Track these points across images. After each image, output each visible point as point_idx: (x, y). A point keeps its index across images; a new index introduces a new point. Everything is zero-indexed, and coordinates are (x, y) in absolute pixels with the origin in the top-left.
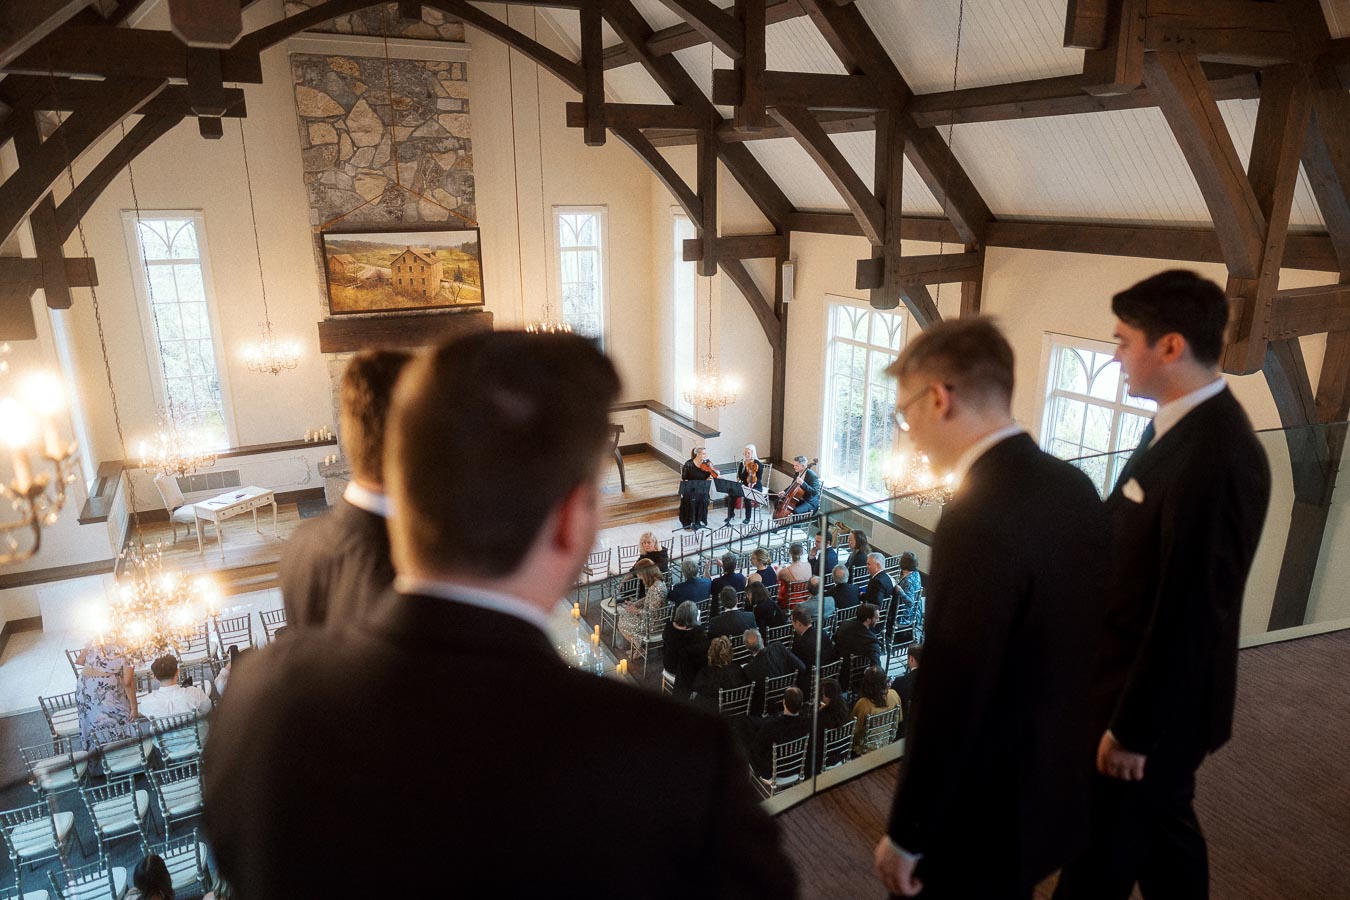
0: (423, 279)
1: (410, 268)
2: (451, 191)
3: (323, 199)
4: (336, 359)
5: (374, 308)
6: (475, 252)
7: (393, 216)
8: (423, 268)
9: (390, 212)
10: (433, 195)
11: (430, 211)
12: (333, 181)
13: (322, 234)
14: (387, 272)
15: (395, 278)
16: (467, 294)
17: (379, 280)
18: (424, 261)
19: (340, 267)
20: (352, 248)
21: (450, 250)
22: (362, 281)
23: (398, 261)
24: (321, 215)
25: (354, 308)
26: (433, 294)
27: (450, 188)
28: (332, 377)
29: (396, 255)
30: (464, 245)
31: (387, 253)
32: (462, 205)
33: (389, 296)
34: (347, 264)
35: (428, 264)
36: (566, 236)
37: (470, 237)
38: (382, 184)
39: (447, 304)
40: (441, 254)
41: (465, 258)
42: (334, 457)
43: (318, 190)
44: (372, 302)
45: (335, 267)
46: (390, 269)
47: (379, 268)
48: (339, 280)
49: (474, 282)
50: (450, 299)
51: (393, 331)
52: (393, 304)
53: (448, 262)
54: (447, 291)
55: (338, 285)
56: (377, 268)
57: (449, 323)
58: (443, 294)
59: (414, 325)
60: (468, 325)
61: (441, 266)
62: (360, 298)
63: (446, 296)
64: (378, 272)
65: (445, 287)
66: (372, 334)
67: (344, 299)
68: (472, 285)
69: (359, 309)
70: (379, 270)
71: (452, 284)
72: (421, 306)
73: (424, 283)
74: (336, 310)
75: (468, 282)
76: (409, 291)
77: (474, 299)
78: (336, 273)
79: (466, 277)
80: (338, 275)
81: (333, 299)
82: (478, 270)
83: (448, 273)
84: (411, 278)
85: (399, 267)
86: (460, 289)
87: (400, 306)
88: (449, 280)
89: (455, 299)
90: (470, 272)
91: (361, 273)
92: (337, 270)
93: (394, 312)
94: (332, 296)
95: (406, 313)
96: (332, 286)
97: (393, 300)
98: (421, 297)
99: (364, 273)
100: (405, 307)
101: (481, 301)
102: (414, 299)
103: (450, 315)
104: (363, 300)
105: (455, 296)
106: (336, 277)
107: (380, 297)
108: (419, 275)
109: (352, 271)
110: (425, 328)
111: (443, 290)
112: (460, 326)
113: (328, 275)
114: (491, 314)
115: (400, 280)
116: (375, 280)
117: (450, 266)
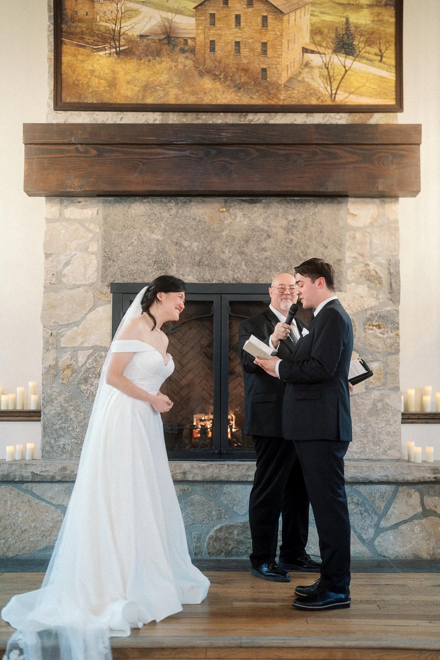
0: (264, 45)
1: (238, 17)
4: (61, 218)
5: (149, 101)
8: (265, 18)
14: (186, 24)
15: (201, 38)
17: (168, 40)
18: (269, 6)
19: (87, 9)
22: (130, 41)
23: (211, 2)
25: (107, 98)
26: (283, 80)
28: (47, 256)
33: (185, 77)
34: (102, 1)
35: (278, 12)
39: (314, 102)
42: (30, 446)
44: (146, 88)
45: (76, 7)
46: (194, 19)
47: (170, 15)
48: (82, 33)
49: (382, 56)
50: (322, 91)
51: (185, 150)
52: (193, 93)
53: (324, 10)
54: (316, 72)
55: (78, 45)
56: (165, 14)
57: (314, 142)
58: (306, 80)
59: (233, 142)
60: (360, 152)
61: (308, 17)
62: (121, 76)
63: (314, 84)
64: (166, 24)
65: (313, 64)
66: (136, 153)
67: (86, 76)
68: (377, 63)
69: (118, 101)
70: (167, 19)
71: (328, 59)
72: (254, 102)
73: (264, 52)
74: (68, 100)
75: (366, 55)
76: (231, 68)
77: (378, 95)
78: (80, 21)
79: (362, 45)
80: (84, 25)
81: (64, 77)
82: (392, 30)
83: (321, 33)
84: (237, 40)
85: (213, 16)
86: (346, 71)
87: (207, 100)
88: (321, 50)
89: (334, 92)
90: (373, 33)
91: (128, 24)
92: (81, 13)
93: (194, 115)
94: (64, 67)
95: (219, 119)
96: (64, 46)
97: (194, 86)
98: (257, 84)
99: (136, 24)
100: (219, 102)
101: (392, 102)
102: (239, 87)
103: (318, 126)
104: (128, 83)
105: (335, 85)
106: (77, 27)
107: (164, 78)
108: (258, 35)
109: (111, 18)
110: (257, 150)
111: (306, 70)
112: (339, 151)
113: (61, 21)
114: (416, 129)
115: (213, 43)
116: (159, 40)
117: (328, 18)
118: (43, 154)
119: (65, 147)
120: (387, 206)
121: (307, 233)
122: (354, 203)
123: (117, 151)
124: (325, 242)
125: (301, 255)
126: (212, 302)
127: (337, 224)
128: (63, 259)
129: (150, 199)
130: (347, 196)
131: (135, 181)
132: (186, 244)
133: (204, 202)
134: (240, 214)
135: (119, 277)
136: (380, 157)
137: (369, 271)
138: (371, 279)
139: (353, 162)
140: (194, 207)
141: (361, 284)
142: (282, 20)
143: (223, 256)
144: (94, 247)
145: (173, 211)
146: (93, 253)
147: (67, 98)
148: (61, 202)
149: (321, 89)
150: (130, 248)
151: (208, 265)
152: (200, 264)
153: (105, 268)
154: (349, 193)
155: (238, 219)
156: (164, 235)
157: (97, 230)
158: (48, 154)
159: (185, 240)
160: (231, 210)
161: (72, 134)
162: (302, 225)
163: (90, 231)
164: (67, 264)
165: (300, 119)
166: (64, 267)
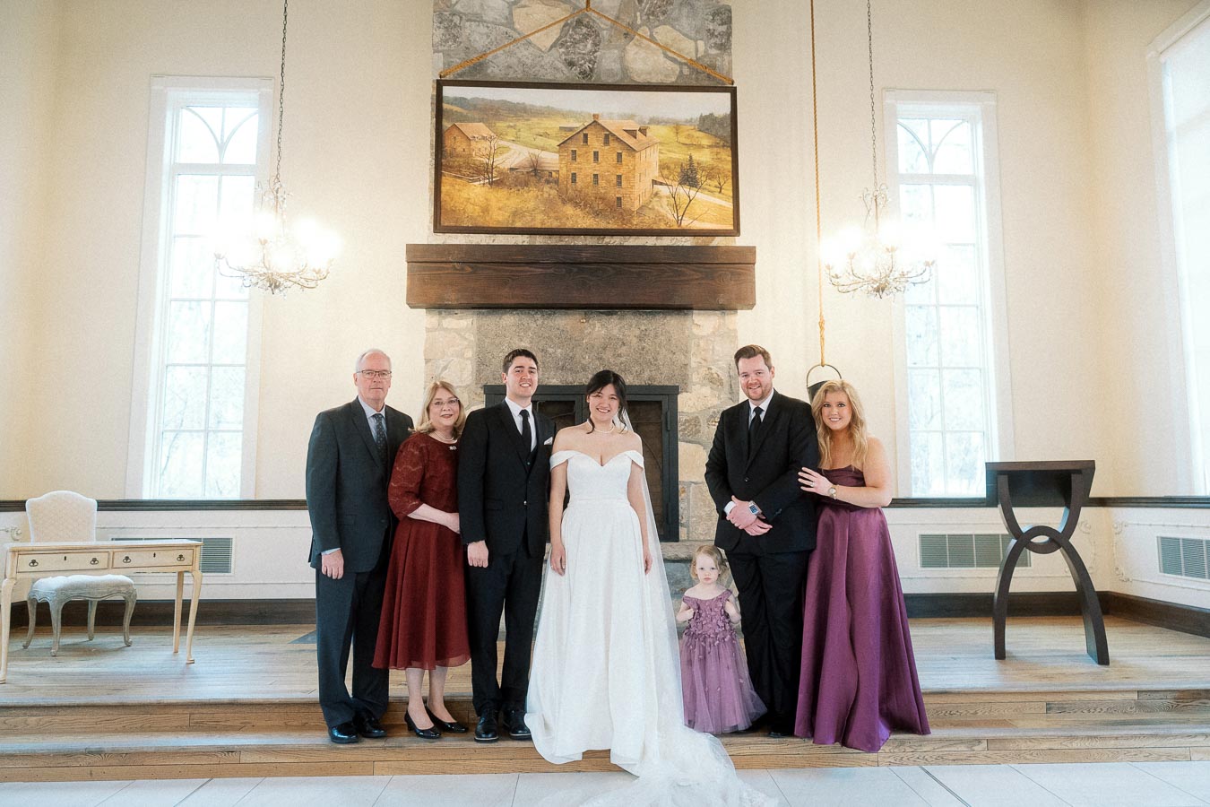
1: (596, 154)
2: (687, 29)
3: (455, 37)
4: (440, 327)
5: (518, 225)
6: (728, 133)
7: (576, 70)
8: (619, 155)
9: (571, 64)
10: (651, 35)
11: (643, 60)
12: (477, 9)
13: (440, 85)
14: (551, 159)
15: (563, 172)
16: (706, 209)
17: (535, 172)
18: (623, 144)
19: (464, 145)
20: (490, 113)
21: (677, 127)
22: (501, 173)
23: (573, 141)
24: (448, 64)
25: (481, 223)
26: (635, 208)
27: (685, 23)
28: (427, 361)
29: (571, 129)
30: (703, 119)
31: (553, 125)
32: (706, 54)
33: (550, 203)
34: (477, 140)
35: (631, 150)
36: (907, 157)
37: (717, 104)
38: (561, 12)
39: (663, 226)
40: (656, 132)
41: (706, 141)
43: (449, 20)
44: (515, 214)
45: (454, 144)
46: (558, 155)
47: (537, 152)
48: (460, 166)
49: (721, 188)
50: (669, 218)
51: (549, 268)
52: (557, 219)
53: (671, 149)
54: (665, 201)
55: (455, 177)
56: (532, 151)
57: (664, 261)
58: (656, 208)
59: (592, 261)
60: (702, 269)
61: (657, 154)
62: (493, 203)
63: (661, 210)
64: (534, 159)
65: (662, 194)
66: (507, 271)
67: (462, 204)
68: (717, 194)
69: (491, 225)
70: (535, 155)
71: (674, 190)
72: (610, 227)
73: (619, 183)
74: (446, 224)
75: (708, 187)
76: (590, 197)
77: (717, 221)
78: (457, 156)
79: (703, 179)
80: (461, 160)
81: (443, 203)
82: (729, 167)
83: (668, 168)
84: (596, 173)
85: (574, 152)
86: (690, 201)
87: (569, 225)
88: (669, 182)
89: (680, 218)
90: (713, 169)
91: (501, 158)
92: (459, 150)
93: (557, 238)
94: (442, 195)
95: (580, 241)
96: (443, 178)
97: (557, 212)
98: (613, 210)
99: (507, 158)
100: (579, 226)
101: (732, 228)
102: (597, 214)
103: (666, 248)
104: (500, 209)
105: (680, 214)
106: (454, 162)
107: (531, 205)
108: (612, 170)
109: (485, 153)
110: (614, 268)
111: (656, 199)
112: (685, 270)
113: (441, 158)
114: (752, 250)
115: (574, 175)
116: (527, 173)
117: (673, 155)
118: (425, 271)
119: (443, 265)
120: (726, 317)
121: (658, 341)
122: (699, 314)
123: (489, 269)
124: (673, 349)
125: (652, 360)
126: (574, 402)
127: (684, 333)
128: (442, 363)
129: (518, 311)
130: (692, 309)
131: (505, 295)
132: (551, 350)
133: (566, 314)
134: (598, 325)
135: (491, 380)
136: (720, 275)
137: (712, 374)
138: (713, 381)
139: (697, 279)
140: (558, 318)
141: (704, 385)
142: (634, 157)
143: (583, 362)
144: (469, 354)
145: (539, 322)
146: (468, 359)
147: (445, 222)
148: (440, 313)
149: (670, 216)
150: (501, 355)
151: (571, 370)
152: (563, 368)
153: (479, 372)
154: (694, 306)
155: (597, 329)
156: (531, 342)
157: (472, 338)
158: (429, 271)
159: (550, 347)
160: (590, 321)
161: (449, 254)
162: (652, 334)
163: (466, 339)
164: (445, 368)
165: (650, 241)
166: (442, 371)
